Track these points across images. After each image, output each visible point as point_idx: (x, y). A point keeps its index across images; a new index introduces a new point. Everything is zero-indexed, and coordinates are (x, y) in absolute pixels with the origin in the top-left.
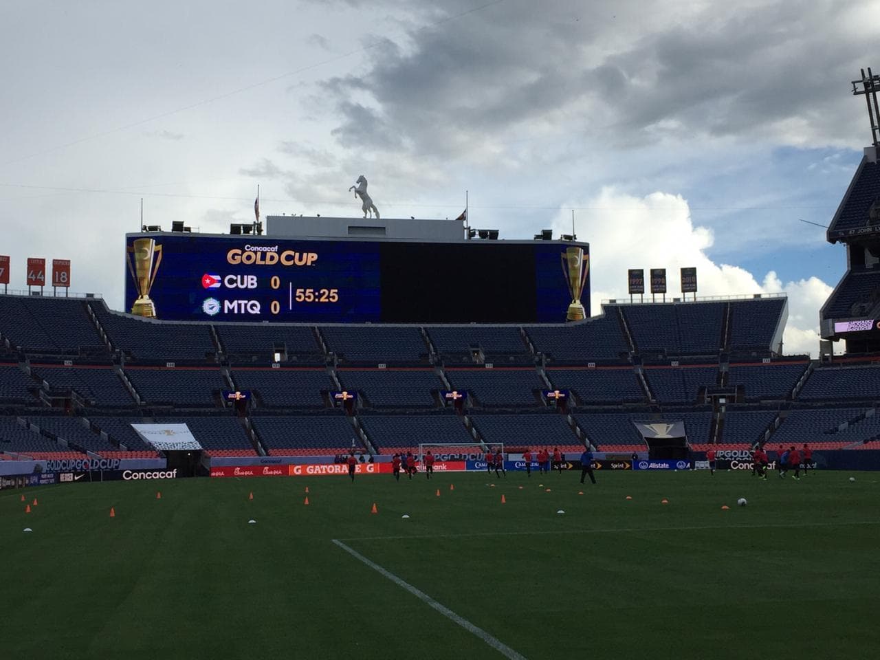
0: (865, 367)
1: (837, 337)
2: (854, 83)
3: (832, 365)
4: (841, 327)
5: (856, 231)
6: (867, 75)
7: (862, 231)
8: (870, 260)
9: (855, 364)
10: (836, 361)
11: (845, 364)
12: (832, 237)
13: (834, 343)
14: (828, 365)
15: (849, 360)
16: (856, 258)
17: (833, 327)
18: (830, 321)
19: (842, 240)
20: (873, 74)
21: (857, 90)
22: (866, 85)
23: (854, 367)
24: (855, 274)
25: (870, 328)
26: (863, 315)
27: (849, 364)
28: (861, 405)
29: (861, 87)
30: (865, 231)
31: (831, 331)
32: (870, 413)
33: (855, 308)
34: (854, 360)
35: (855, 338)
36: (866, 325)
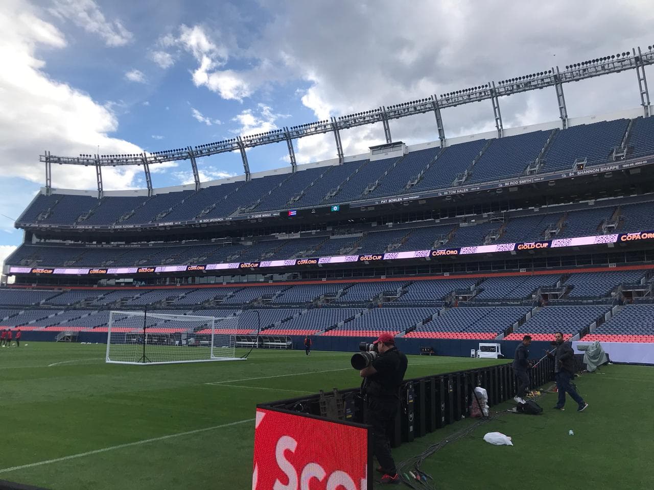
0: (23, 290)
1: (11, 274)
2: (41, 156)
3: (6, 288)
4: (15, 270)
5: (30, 225)
6: (48, 154)
7: (33, 225)
8: (35, 240)
9: (17, 288)
10: (9, 286)
11: (13, 288)
12: (17, 226)
13: (9, 277)
14: (4, 288)
15: (15, 286)
16: (28, 238)
17: (10, 270)
18: (9, 266)
19: (22, 228)
20: (51, 155)
21: (42, 160)
22: (47, 159)
23: (17, 290)
24: (26, 245)
25: (29, 272)
26: (27, 265)
27: (15, 288)
28: (17, 309)
29: (44, 159)
30: (35, 225)
31: (8, 271)
32: (21, 312)
33: (23, 261)
34: (18, 286)
35: (19, 276)
36: (27, 270)
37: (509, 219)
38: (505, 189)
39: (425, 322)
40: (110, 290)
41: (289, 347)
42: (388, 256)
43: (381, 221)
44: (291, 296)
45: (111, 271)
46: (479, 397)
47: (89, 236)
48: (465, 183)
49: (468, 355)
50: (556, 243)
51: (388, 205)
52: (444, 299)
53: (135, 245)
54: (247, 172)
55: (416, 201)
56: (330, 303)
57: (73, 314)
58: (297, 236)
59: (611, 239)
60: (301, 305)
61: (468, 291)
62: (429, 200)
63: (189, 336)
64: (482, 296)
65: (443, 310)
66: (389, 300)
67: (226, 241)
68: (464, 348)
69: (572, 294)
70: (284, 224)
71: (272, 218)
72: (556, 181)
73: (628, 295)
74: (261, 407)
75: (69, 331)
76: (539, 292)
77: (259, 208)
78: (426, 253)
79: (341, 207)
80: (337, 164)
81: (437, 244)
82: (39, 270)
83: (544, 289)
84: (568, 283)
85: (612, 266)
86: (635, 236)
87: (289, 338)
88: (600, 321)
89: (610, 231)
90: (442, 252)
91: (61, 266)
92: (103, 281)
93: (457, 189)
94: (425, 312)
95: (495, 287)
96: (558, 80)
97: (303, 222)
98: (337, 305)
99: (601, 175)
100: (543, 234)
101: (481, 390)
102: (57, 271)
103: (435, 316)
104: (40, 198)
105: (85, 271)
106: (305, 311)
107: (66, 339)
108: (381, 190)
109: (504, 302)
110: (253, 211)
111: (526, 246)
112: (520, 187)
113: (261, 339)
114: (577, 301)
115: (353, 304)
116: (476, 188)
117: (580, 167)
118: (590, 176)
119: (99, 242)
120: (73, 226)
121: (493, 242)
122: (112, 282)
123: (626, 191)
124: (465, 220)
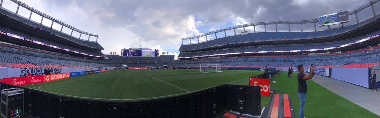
3: (178, 61)
4: (179, 58)
8: (182, 53)
12: (179, 51)
24: (180, 54)
26: (181, 57)
27: (180, 61)
28: (181, 64)
35: (180, 59)
36: (181, 58)
37: (266, 47)
38: (266, 42)
39: (252, 64)
40: (194, 60)
41: (227, 69)
42: (245, 53)
43: (243, 46)
44: (227, 60)
45: (194, 57)
46: (270, 76)
47: (189, 51)
48: (259, 40)
49: (260, 70)
50: (274, 52)
51: (245, 43)
52: (255, 60)
53: (197, 52)
54: (216, 38)
55: (250, 43)
56: (234, 61)
57: (189, 64)
58: (227, 49)
59: (283, 51)
60: (228, 62)
61: (259, 59)
62: (253, 43)
63: (209, 68)
64: (262, 60)
65: (255, 62)
66: (245, 61)
67: (213, 50)
68: (259, 69)
69: (276, 60)
70: (225, 47)
71: (222, 46)
72: (275, 41)
73: (285, 60)
74: (251, 78)
75: (189, 67)
76: (271, 60)
77: (219, 44)
78: (252, 52)
79: (236, 44)
80: (234, 35)
81: (254, 51)
82: (183, 58)
83: (272, 59)
84: (276, 58)
85: (283, 56)
86: (286, 51)
87: (227, 68)
88: (281, 64)
89: (283, 50)
90: (255, 52)
91: (186, 57)
92: (192, 59)
93: (258, 41)
94: (252, 63)
95: (264, 58)
96: (276, 23)
97: (228, 46)
98: (235, 62)
99: (282, 41)
100: (272, 50)
101: (270, 75)
102: (185, 57)
103: (254, 64)
104: (182, 46)
105: (190, 57)
106: (229, 63)
107: (188, 69)
108: (243, 40)
109: (265, 61)
110: (218, 45)
111: (269, 52)
112: (269, 42)
113: (222, 68)
114: (277, 61)
115: (239, 62)
116: (261, 41)
117: (279, 39)
118: (280, 41)
119: (191, 52)
120: (187, 50)
121: (264, 51)
122: (194, 59)
123: (285, 44)
124: (259, 47)
